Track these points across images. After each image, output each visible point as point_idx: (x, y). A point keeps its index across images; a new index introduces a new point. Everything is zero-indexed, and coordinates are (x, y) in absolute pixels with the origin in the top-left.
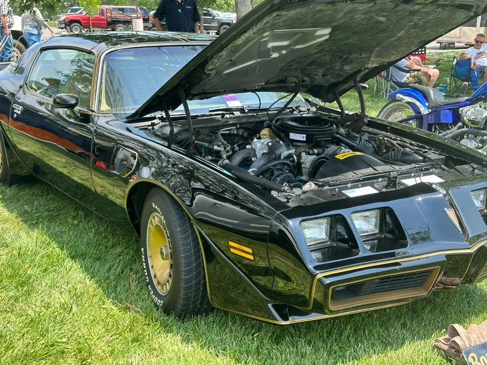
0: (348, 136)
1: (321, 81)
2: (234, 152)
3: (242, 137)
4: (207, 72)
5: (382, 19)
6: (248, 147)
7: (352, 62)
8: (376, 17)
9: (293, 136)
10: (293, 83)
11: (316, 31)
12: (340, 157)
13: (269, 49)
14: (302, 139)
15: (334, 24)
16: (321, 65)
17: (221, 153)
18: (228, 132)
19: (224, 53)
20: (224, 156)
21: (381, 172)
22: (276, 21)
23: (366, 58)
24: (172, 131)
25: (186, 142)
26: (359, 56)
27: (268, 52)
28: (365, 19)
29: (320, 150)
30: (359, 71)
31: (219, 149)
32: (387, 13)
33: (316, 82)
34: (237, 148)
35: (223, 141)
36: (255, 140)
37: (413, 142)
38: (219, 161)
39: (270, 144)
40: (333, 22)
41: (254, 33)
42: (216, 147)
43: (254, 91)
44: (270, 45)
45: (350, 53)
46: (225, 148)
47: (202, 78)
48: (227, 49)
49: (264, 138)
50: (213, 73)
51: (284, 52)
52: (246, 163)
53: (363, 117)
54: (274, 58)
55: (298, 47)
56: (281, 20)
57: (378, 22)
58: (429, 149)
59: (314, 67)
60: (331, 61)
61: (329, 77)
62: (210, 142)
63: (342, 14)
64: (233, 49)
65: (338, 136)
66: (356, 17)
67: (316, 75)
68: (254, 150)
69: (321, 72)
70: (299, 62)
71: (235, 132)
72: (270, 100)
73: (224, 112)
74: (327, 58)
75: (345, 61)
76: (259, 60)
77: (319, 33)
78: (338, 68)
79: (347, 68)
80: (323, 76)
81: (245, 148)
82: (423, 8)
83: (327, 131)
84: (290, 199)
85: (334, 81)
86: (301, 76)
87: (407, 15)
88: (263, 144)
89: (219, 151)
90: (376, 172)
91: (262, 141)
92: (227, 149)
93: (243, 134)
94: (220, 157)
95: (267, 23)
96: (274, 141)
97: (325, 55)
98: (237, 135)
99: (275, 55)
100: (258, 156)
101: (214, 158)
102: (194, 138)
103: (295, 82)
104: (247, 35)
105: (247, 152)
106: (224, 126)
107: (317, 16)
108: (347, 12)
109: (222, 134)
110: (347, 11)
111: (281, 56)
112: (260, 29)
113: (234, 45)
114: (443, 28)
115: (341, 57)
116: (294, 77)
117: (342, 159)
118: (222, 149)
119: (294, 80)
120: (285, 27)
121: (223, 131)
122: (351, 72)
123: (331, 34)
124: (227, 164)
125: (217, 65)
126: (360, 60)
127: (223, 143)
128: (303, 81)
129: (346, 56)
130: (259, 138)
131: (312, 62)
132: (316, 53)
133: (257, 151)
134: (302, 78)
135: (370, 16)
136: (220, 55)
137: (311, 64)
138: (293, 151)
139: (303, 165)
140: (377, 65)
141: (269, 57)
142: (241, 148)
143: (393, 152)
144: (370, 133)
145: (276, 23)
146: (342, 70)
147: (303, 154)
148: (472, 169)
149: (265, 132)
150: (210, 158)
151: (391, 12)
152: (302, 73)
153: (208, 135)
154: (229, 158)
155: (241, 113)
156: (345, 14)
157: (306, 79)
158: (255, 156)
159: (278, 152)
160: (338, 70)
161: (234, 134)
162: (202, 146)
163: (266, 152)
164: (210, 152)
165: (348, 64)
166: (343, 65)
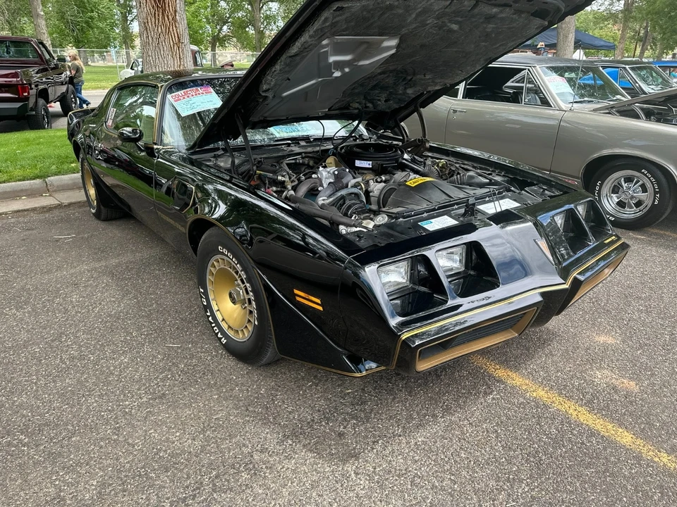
0: (413, 161)
1: (384, 107)
2: (300, 182)
3: (308, 166)
4: (263, 94)
5: (455, 27)
6: (314, 176)
7: (414, 85)
8: (449, 24)
9: (358, 163)
10: (355, 109)
11: (383, 41)
12: (411, 183)
13: (331, 64)
14: (368, 166)
15: (404, 31)
16: (384, 88)
17: (286, 184)
18: (293, 161)
19: (278, 67)
20: (289, 187)
21: (456, 198)
22: (337, 19)
23: (429, 79)
24: (233, 162)
25: (247, 174)
26: (422, 77)
27: (329, 68)
28: (436, 27)
29: (388, 177)
30: (422, 94)
31: (283, 179)
32: (461, 18)
33: (379, 108)
34: (303, 178)
35: (288, 170)
36: (321, 169)
37: (475, 165)
38: (284, 192)
39: (336, 173)
40: (403, 27)
41: (310, 37)
42: (280, 178)
43: (318, 118)
44: (332, 59)
45: (414, 74)
46: (290, 178)
47: (258, 101)
48: (281, 62)
49: (330, 167)
50: (270, 95)
51: (347, 70)
52: (313, 193)
53: (425, 143)
54: (336, 77)
55: (362, 63)
56: (344, 17)
57: (451, 31)
58: (492, 171)
59: (377, 92)
60: (395, 84)
61: (391, 102)
62: (275, 172)
63: (414, 16)
64: (288, 60)
65: (404, 161)
66: (428, 22)
67: (379, 100)
68: (320, 180)
69: (383, 97)
70: (362, 85)
71: (301, 161)
72: (333, 128)
73: (290, 142)
74: (390, 80)
75: (410, 84)
76: (320, 80)
77: (386, 44)
78: (401, 92)
79: (410, 91)
80: (386, 101)
81: (311, 177)
82: (501, 12)
83: (393, 156)
84: (363, 237)
85: (396, 106)
86: (364, 102)
87: (482, 23)
88: (329, 172)
89: (284, 181)
90: (452, 200)
91: (328, 169)
92: (292, 179)
93: (308, 163)
94: (285, 188)
95: (326, 20)
96: (340, 169)
97: (388, 76)
98: (303, 164)
99: (337, 74)
100: (325, 186)
101: (279, 189)
102: (255, 168)
103: (358, 108)
104: (302, 40)
105: (313, 182)
106: (289, 156)
107: (386, 15)
108: (420, 12)
109: (287, 164)
110: (420, 10)
111: (344, 74)
112: (317, 30)
113: (288, 55)
114: (513, 41)
115: (405, 79)
116: (357, 103)
117: (413, 186)
118: (287, 179)
119: (357, 105)
120: (347, 32)
121: (289, 160)
122: (414, 96)
123: (398, 47)
124: (292, 195)
125: (272, 83)
126: (423, 82)
127: (288, 173)
128: (366, 107)
129: (409, 78)
130: (325, 167)
131: (375, 86)
132: (380, 74)
133: (324, 180)
134: (365, 104)
135: (443, 22)
136: (274, 69)
137: (374, 88)
138: (359, 179)
139: (371, 194)
140: (440, 88)
141: (331, 76)
142: (307, 176)
143: (458, 176)
144: (432, 158)
145: (337, 22)
146: (404, 93)
147: (371, 182)
148: (542, 190)
149: (331, 160)
150: (274, 189)
151: (466, 17)
152: (365, 98)
153: (272, 165)
154: (294, 188)
155: (307, 142)
156: (418, 15)
157: (370, 105)
158: (322, 185)
159: (344, 181)
160: (401, 94)
161: (300, 164)
162: (266, 176)
163: (332, 181)
164: (275, 182)
165: (411, 87)
166: (406, 89)
